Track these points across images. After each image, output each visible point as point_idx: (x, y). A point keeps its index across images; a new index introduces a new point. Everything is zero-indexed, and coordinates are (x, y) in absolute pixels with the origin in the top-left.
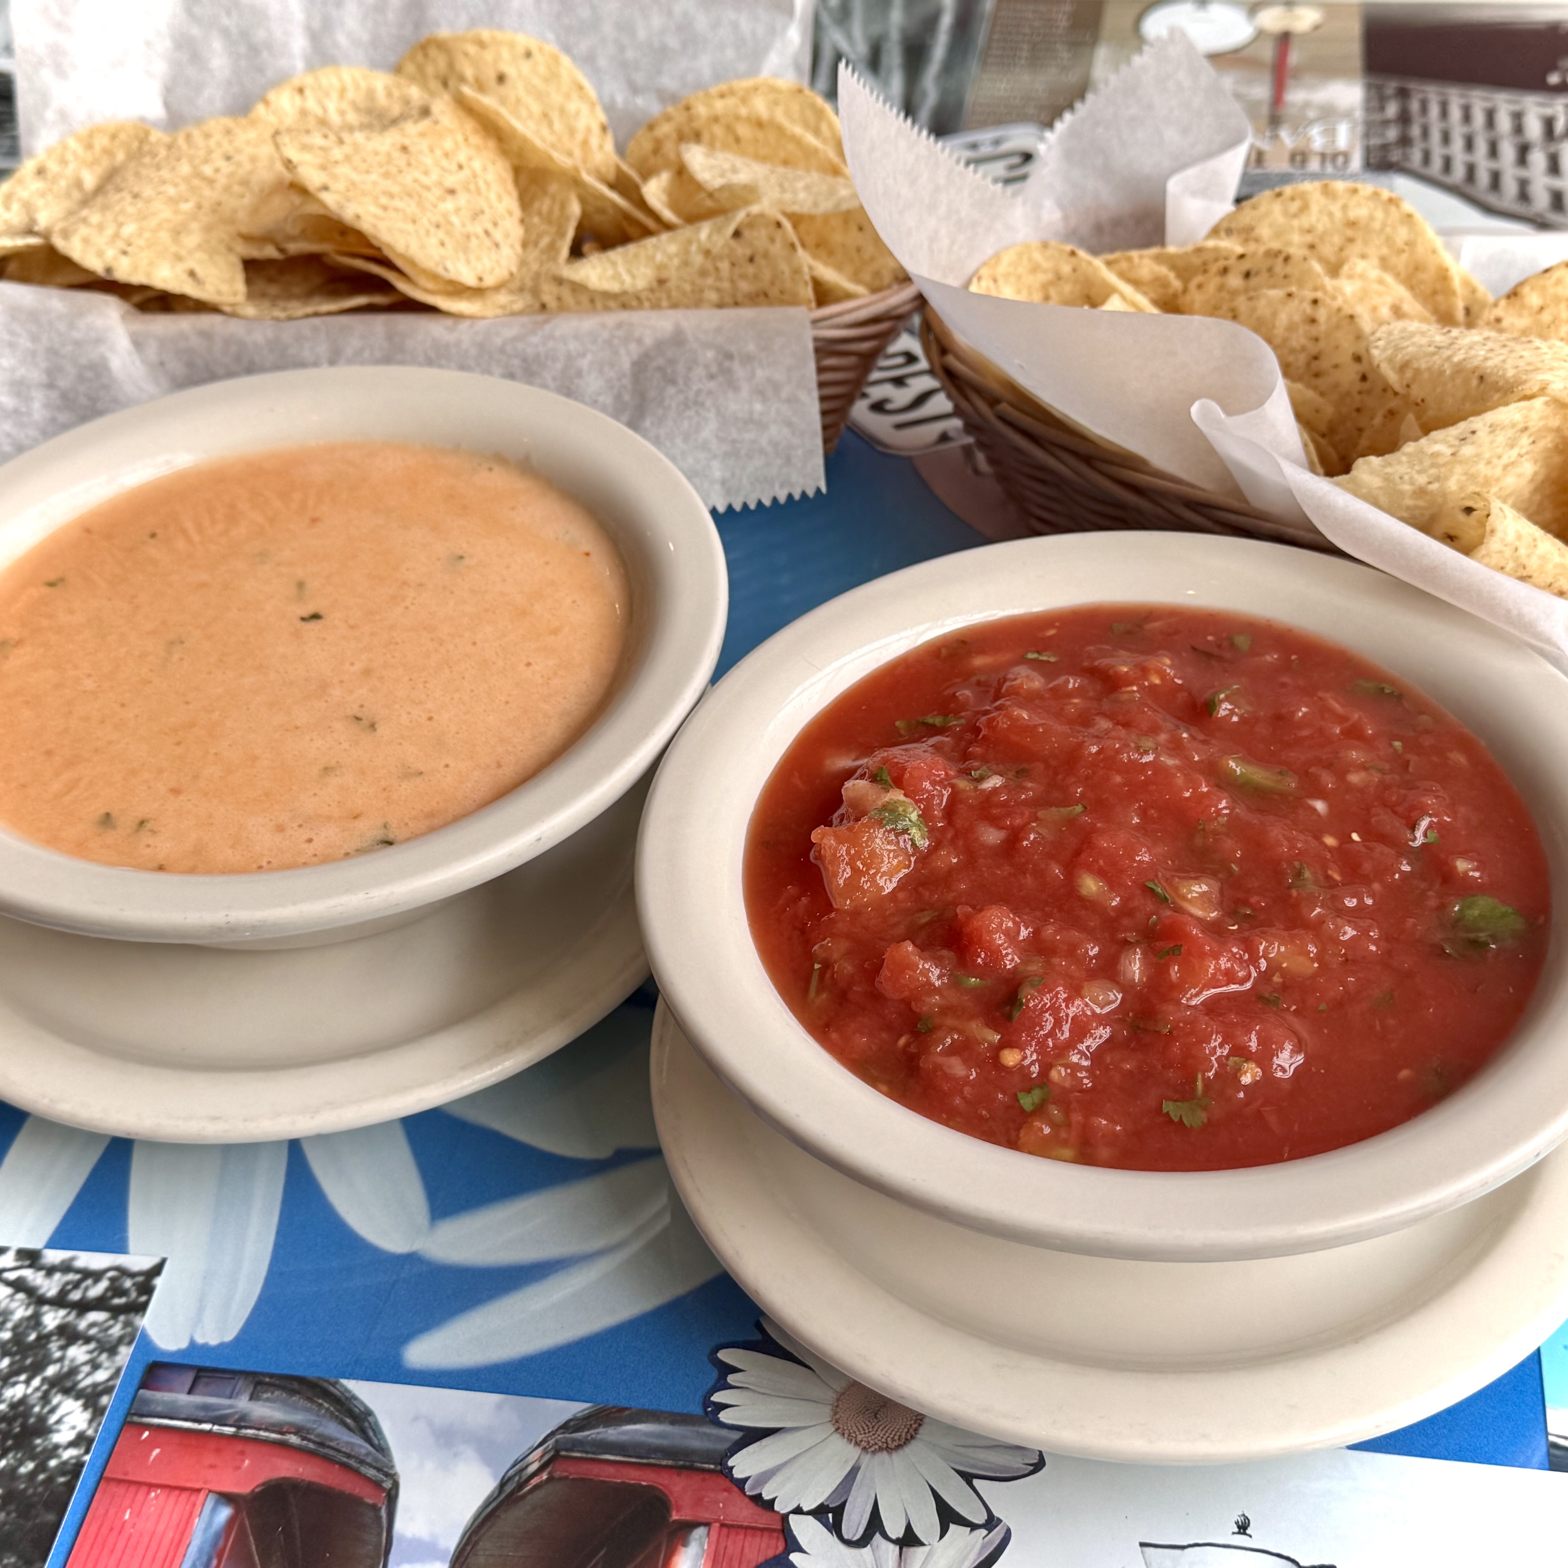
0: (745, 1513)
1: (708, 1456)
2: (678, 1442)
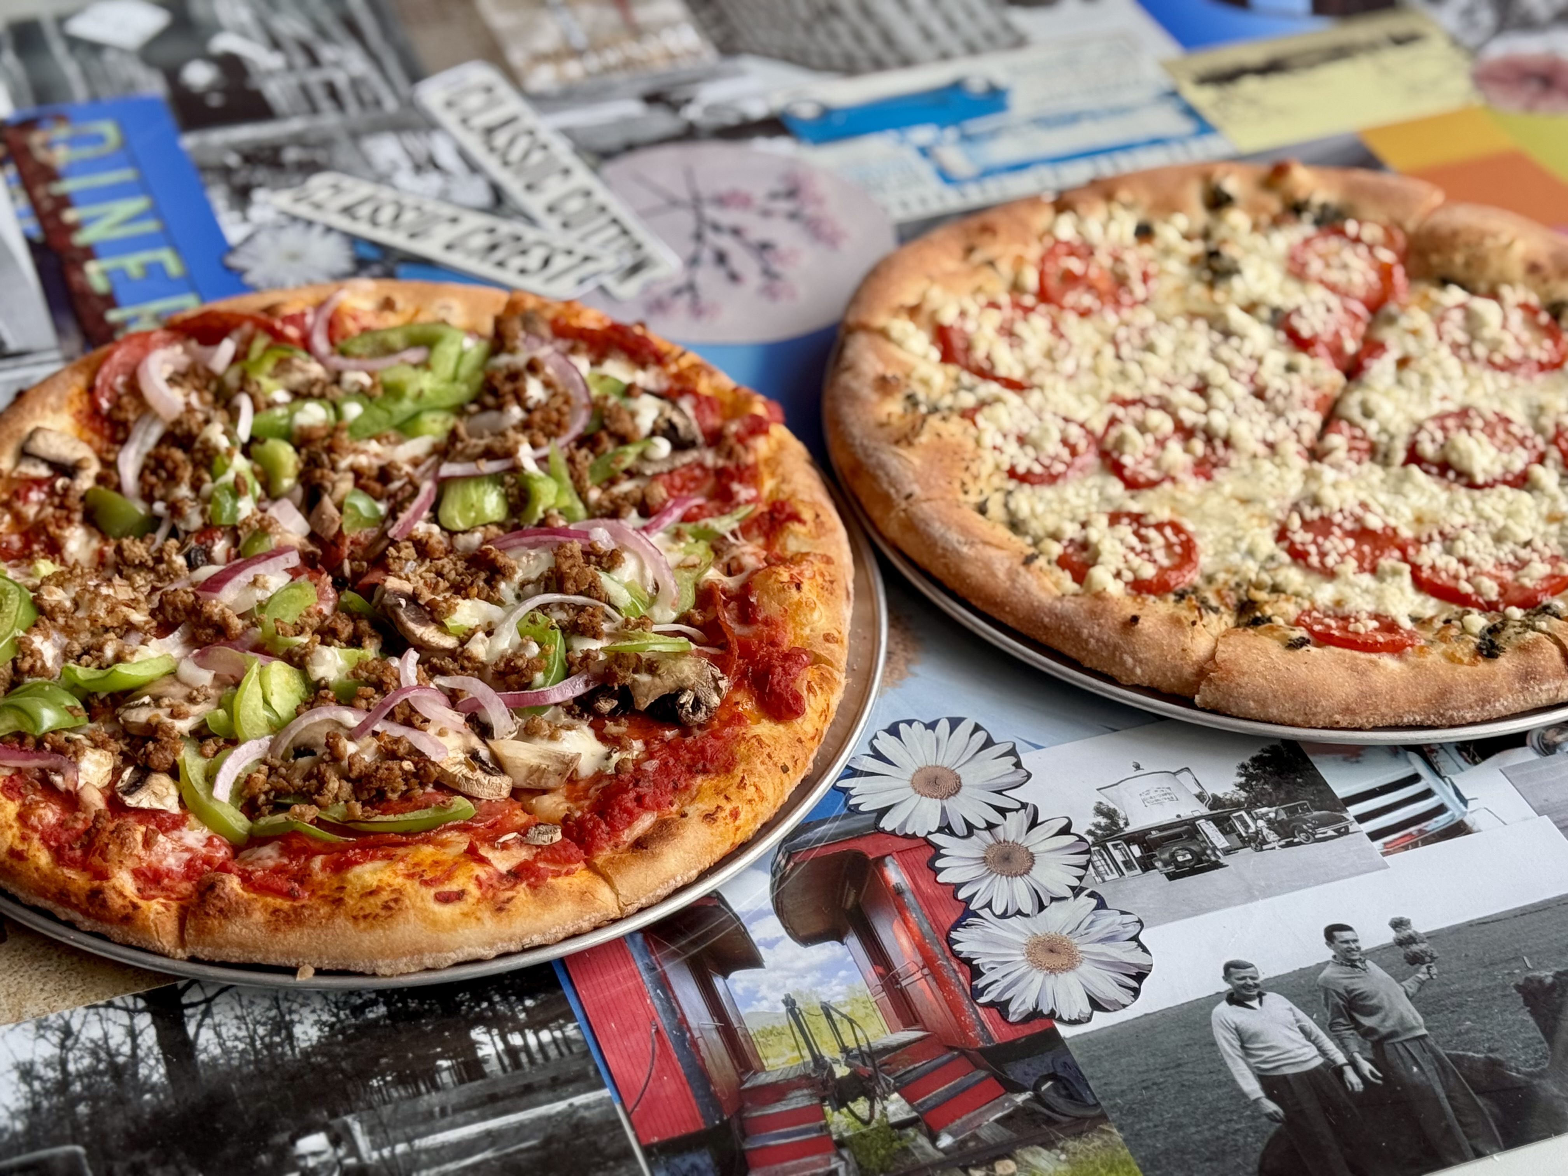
0: (905, 844)
1: (867, 828)
2: (848, 828)
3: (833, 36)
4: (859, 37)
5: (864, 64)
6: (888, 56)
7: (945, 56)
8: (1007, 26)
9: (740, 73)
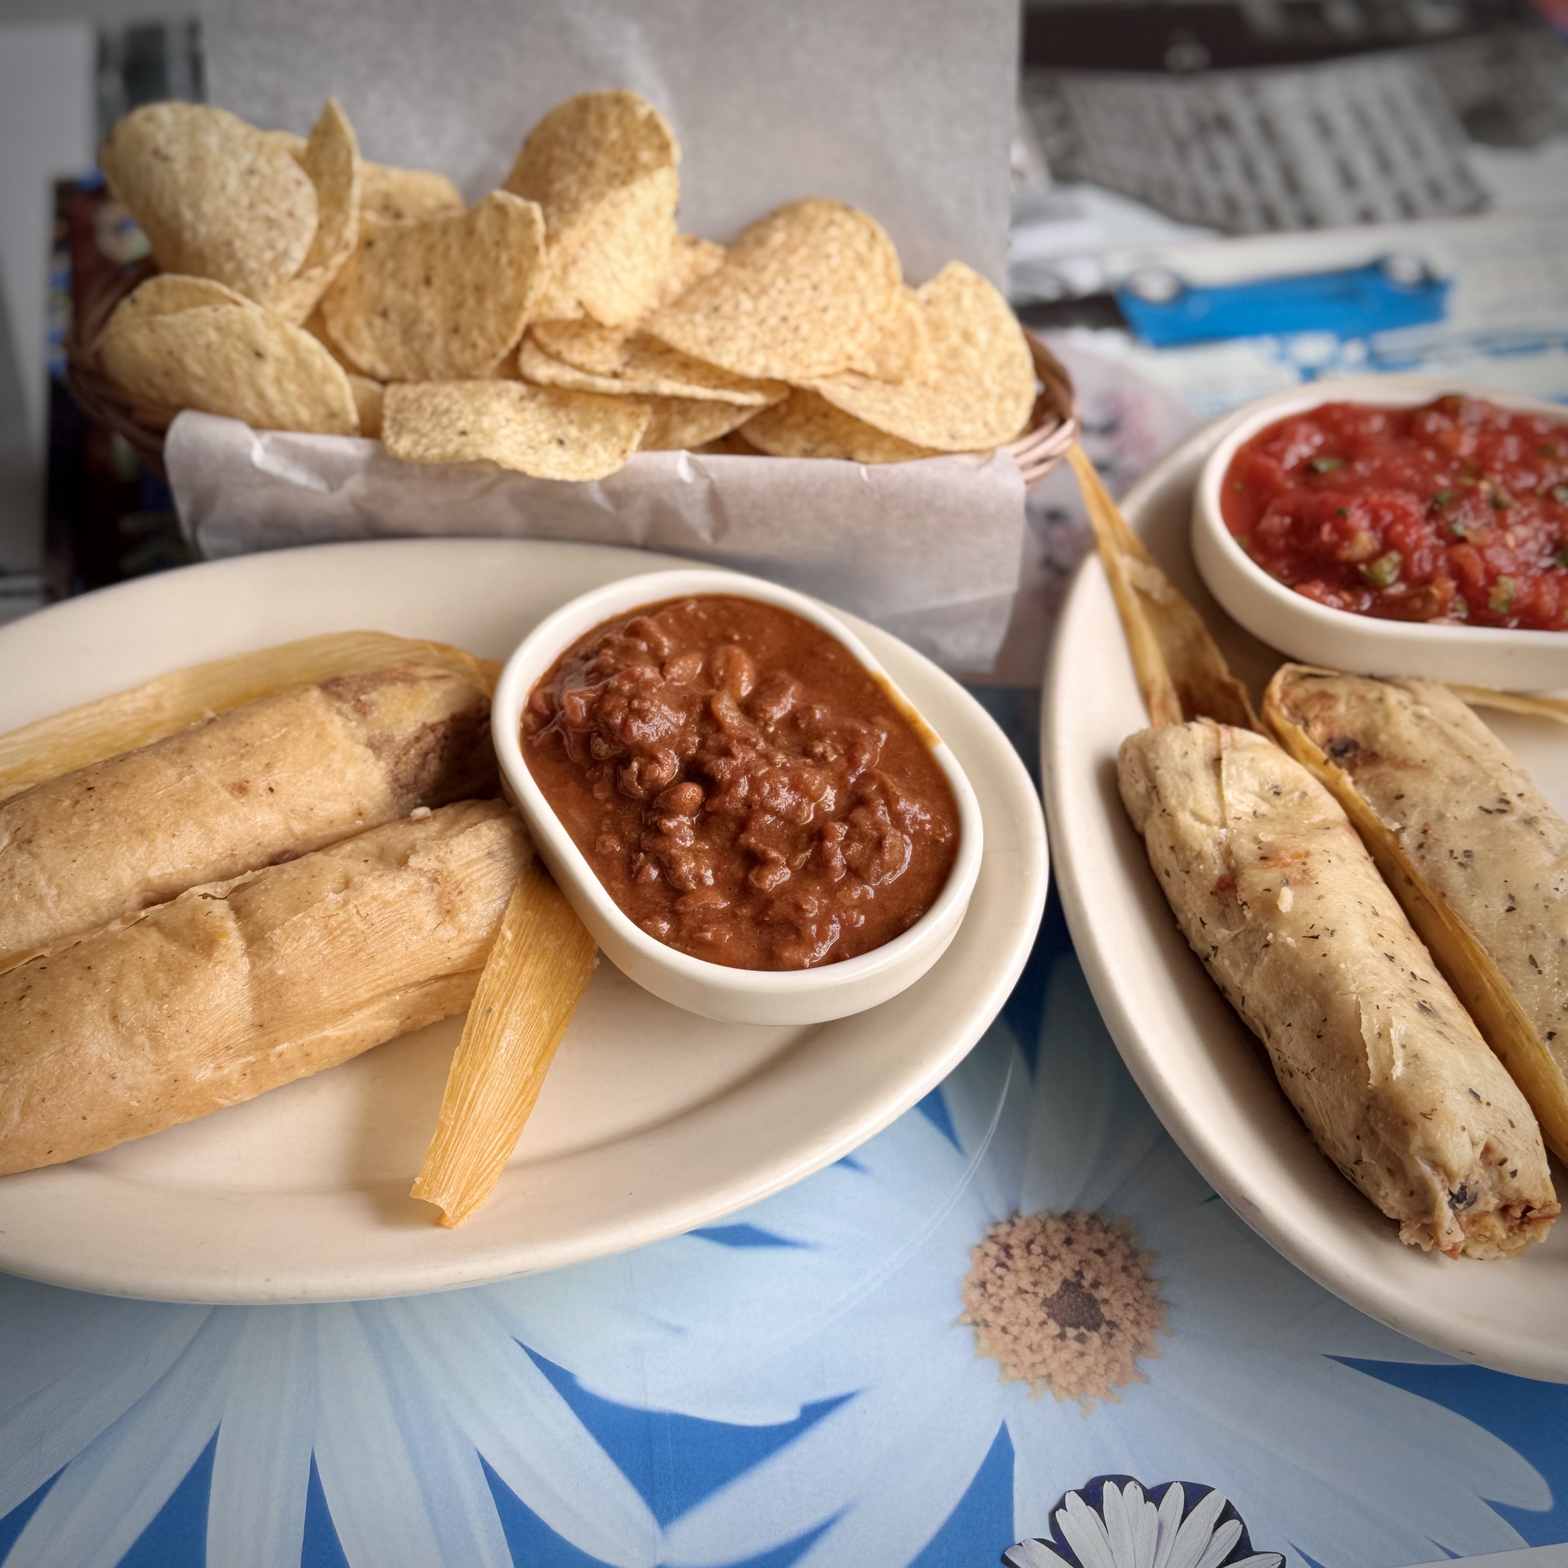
3: (1214, 165)
4: (1250, 174)
5: (1251, 217)
6: (1285, 208)
7: (1367, 217)
8: (1464, 176)
9: (1073, 214)
